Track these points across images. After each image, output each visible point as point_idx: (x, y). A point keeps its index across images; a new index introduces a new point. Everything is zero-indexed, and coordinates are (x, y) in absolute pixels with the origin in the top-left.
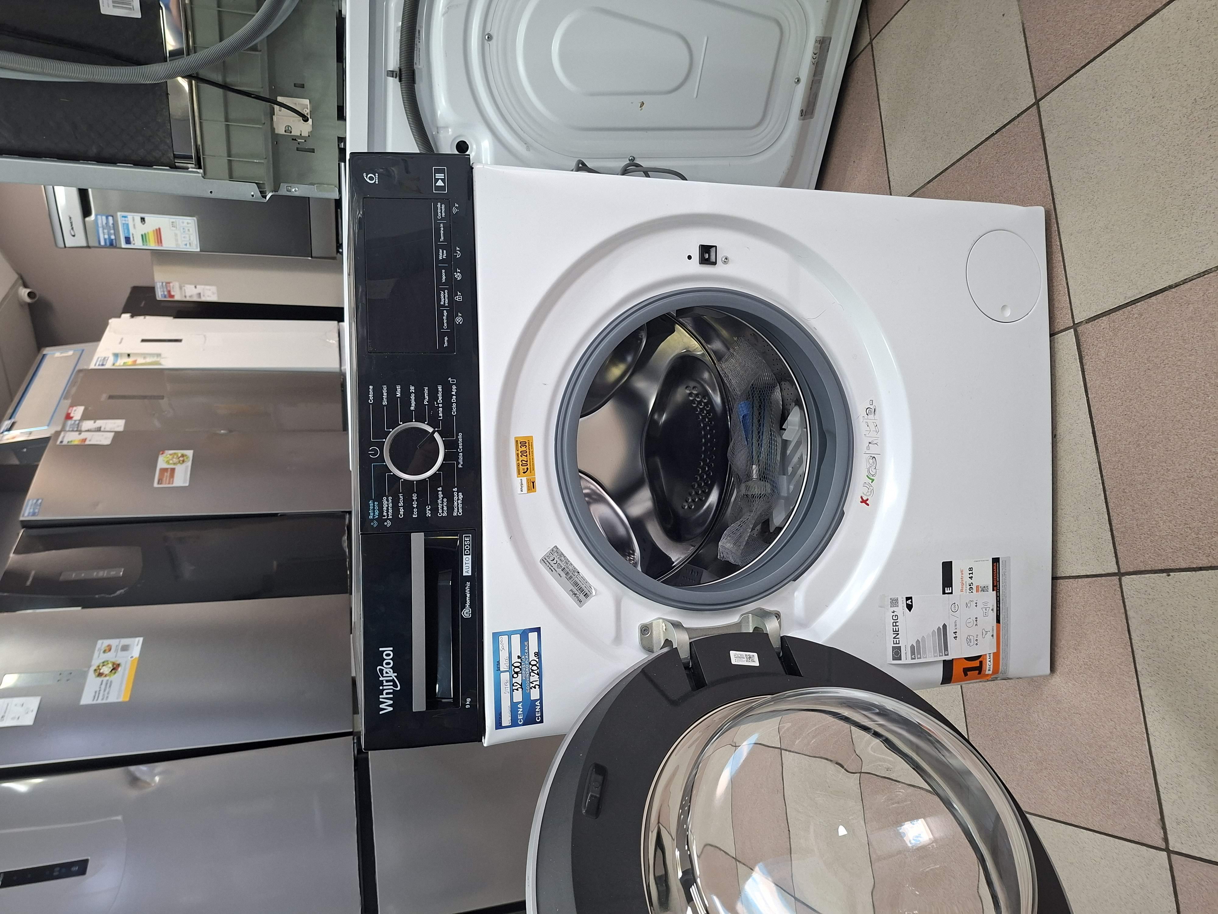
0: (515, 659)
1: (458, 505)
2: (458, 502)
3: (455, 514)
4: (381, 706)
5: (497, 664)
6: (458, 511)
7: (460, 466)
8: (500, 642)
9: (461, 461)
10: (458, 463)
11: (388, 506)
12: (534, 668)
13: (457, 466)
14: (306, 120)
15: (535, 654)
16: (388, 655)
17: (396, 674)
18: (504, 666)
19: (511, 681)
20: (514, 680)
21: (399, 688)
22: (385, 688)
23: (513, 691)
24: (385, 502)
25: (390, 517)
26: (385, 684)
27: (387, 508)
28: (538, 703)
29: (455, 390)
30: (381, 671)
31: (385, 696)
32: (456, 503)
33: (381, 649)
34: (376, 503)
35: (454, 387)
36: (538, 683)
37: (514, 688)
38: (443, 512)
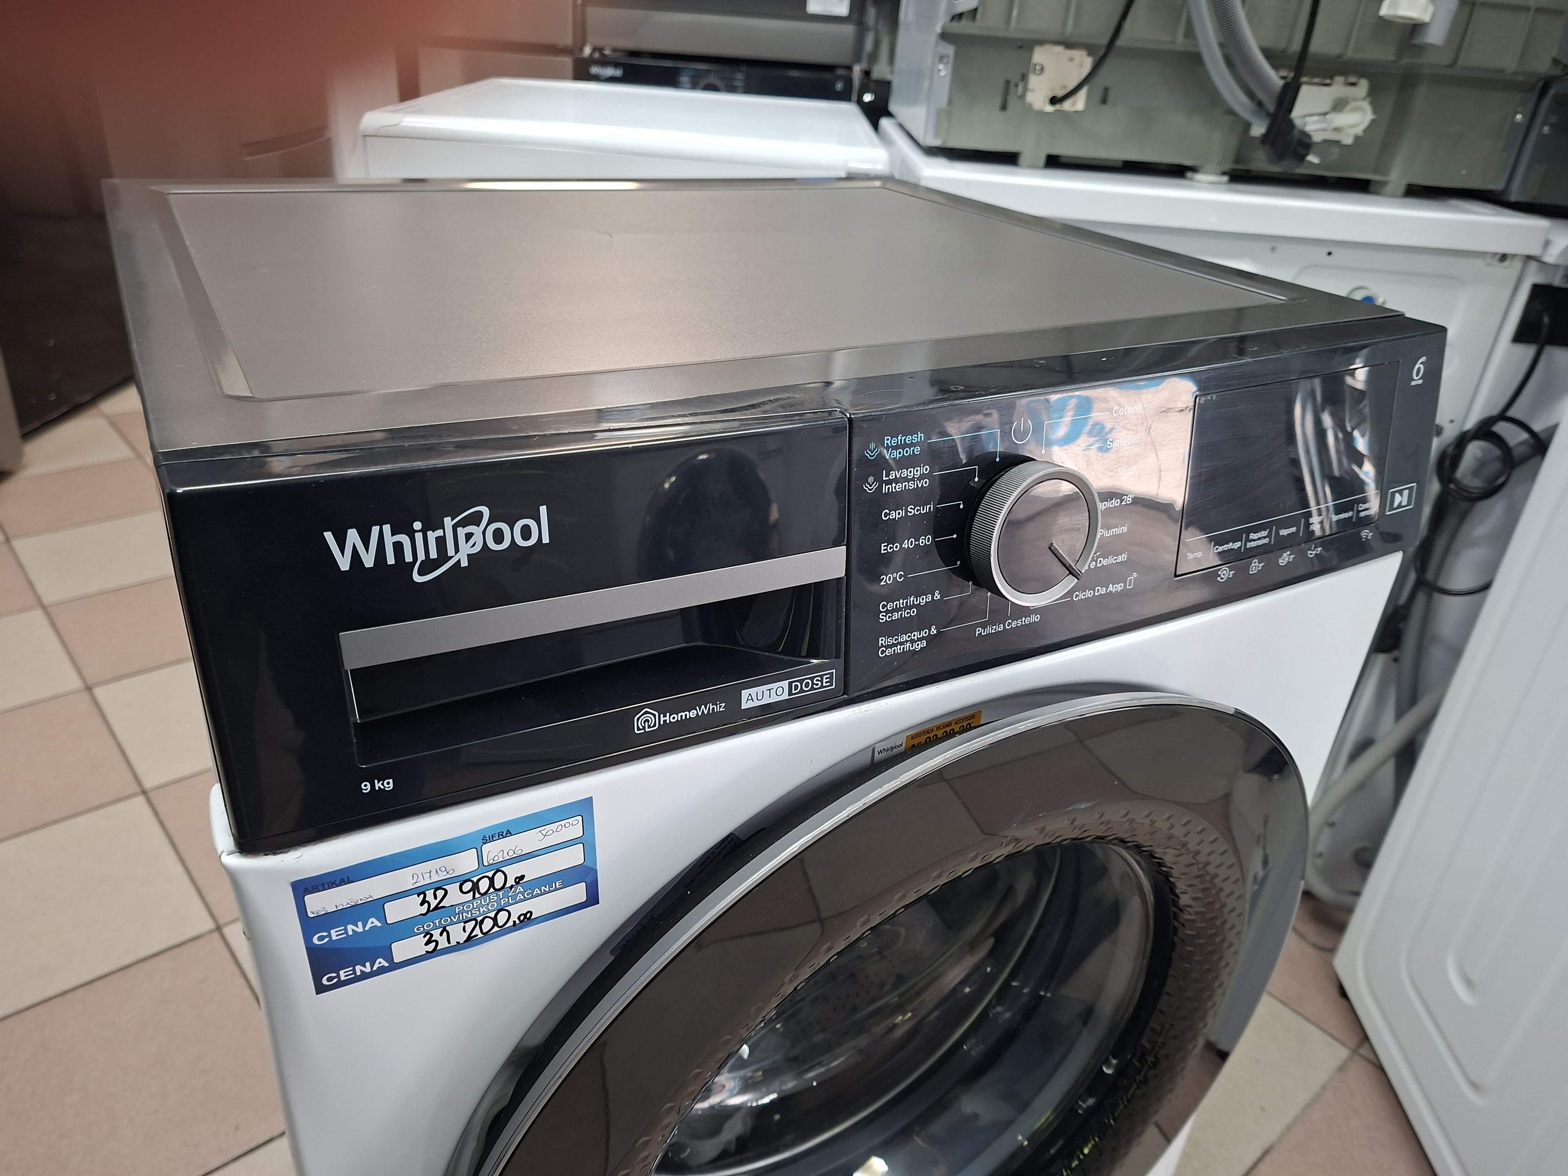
0: (512, 871)
1: (902, 644)
2: (907, 641)
3: (882, 641)
4: (353, 536)
5: (503, 832)
6: (887, 647)
7: (979, 631)
8: (563, 823)
9: (989, 630)
10: (984, 626)
11: (909, 481)
12: (488, 924)
13: (978, 625)
14: (1054, 101)
15: (525, 915)
16: (526, 533)
17: (464, 563)
18: (493, 851)
19: (451, 881)
20: (453, 889)
21: (417, 578)
22: (419, 537)
23: (419, 895)
24: (917, 472)
25: (885, 489)
26: (432, 536)
27: (906, 479)
28: (381, 962)
29: (1115, 590)
30: (476, 519)
31: (389, 540)
32: (905, 638)
33: (543, 509)
34: (917, 450)
35: (1119, 587)
36: (443, 943)
37: (430, 894)
38: (887, 612)
